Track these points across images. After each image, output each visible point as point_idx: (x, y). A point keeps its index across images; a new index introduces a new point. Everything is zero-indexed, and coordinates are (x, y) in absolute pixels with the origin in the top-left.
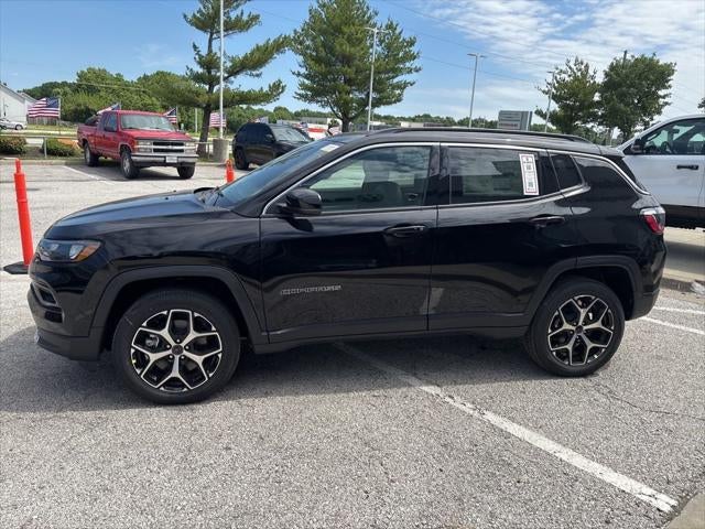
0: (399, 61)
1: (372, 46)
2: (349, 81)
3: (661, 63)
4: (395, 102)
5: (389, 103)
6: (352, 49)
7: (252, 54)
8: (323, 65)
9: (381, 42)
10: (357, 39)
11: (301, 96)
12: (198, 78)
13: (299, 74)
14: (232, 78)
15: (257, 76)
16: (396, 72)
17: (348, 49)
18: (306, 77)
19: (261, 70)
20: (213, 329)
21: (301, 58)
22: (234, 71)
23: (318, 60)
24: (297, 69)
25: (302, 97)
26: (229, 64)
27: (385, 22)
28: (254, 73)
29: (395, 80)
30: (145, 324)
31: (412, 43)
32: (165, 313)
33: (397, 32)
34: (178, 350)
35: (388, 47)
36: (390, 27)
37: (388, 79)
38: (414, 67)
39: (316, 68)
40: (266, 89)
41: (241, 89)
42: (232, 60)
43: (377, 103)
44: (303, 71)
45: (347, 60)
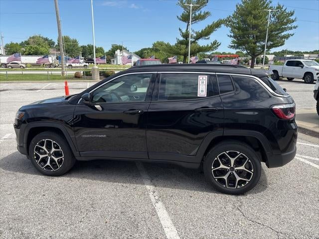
0: (283, 24)
4: (281, 45)
5: (276, 46)
6: (256, 22)
7: (205, 30)
8: (241, 31)
9: (274, 16)
10: (259, 16)
11: (232, 46)
12: (181, 43)
14: (197, 41)
15: (208, 39)
17: (254, 22)
18: (234, 37)
21: (230, 29)
22: (198, 38)
23: (239, 28)
26: (195, 35)
27: (276, 6)
28: (206, 37)
29: (283, 34)
31: (292, 14)
33: (283, 10)
35: (278, 18)
36: (279, 7)
37: (278, 34)
38: (293, 26)
39: (237, 32)
42: (196, 33)
43: (271, 47)
44: (232, 35)
45: (255, 27)
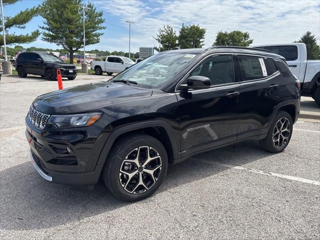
0: (95, 23)
1: (82, 15)
2: (72, 32)
3: (200, 28)
4: (96, 43)
5: (93, 43)
6: (73, 16)
7: (19, 16)
8: (58, 23)
9: (86, 13)
10: (75, 11)
13: (43, 28)
14: (8, 29)
15: (22, 27)
16: (95, 28)
17: (71, 16)
18: (47, 29)
19: (25, 25)
20: (158, 154)
22: (8, 25)
24: (42, 25)
25: (45, 40)
26: (5, 21)
27: (87, 4)
28: (21, 26)
29: (94, 33)
30: (127, 158)
31: (101, 15)
32: (136, 149)
33: (94, 9)
34: (141, 169)
35: (90, 16)
36: (90, 6)
37: (92, 31)
38: (102, 26)
39: (54, 25)
40: (30, 35)
41: (16, 35)
42: (7, 19)
43: (88, 43)
44: (46, 26)
45: (69, 21)
